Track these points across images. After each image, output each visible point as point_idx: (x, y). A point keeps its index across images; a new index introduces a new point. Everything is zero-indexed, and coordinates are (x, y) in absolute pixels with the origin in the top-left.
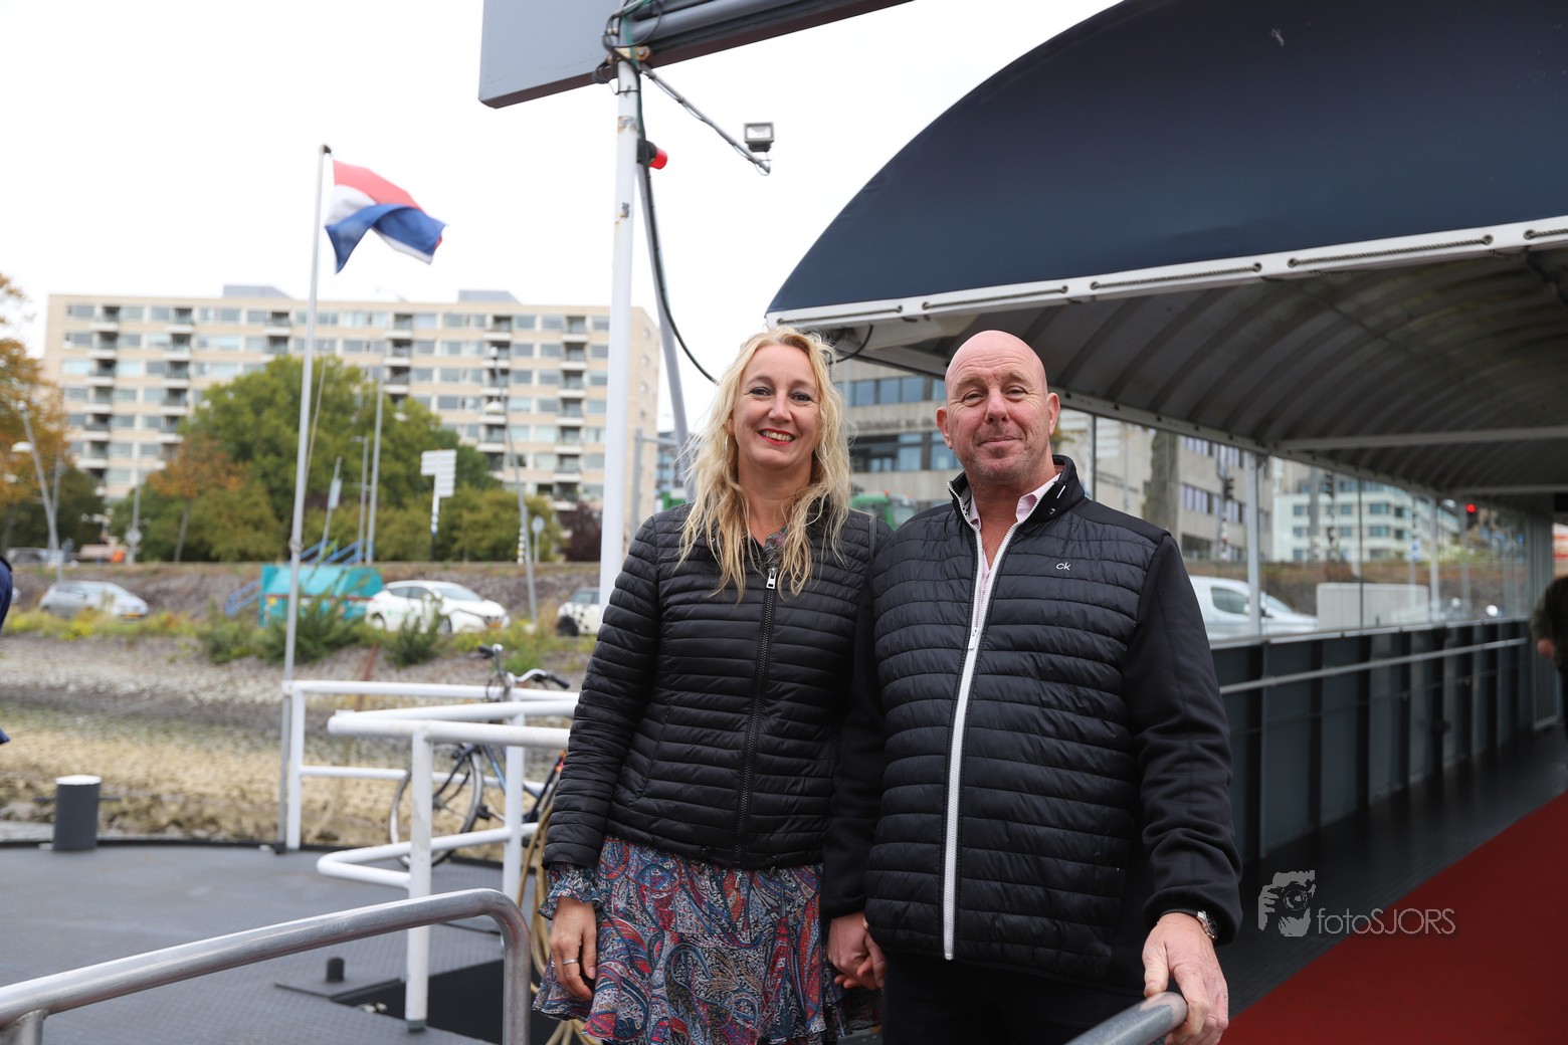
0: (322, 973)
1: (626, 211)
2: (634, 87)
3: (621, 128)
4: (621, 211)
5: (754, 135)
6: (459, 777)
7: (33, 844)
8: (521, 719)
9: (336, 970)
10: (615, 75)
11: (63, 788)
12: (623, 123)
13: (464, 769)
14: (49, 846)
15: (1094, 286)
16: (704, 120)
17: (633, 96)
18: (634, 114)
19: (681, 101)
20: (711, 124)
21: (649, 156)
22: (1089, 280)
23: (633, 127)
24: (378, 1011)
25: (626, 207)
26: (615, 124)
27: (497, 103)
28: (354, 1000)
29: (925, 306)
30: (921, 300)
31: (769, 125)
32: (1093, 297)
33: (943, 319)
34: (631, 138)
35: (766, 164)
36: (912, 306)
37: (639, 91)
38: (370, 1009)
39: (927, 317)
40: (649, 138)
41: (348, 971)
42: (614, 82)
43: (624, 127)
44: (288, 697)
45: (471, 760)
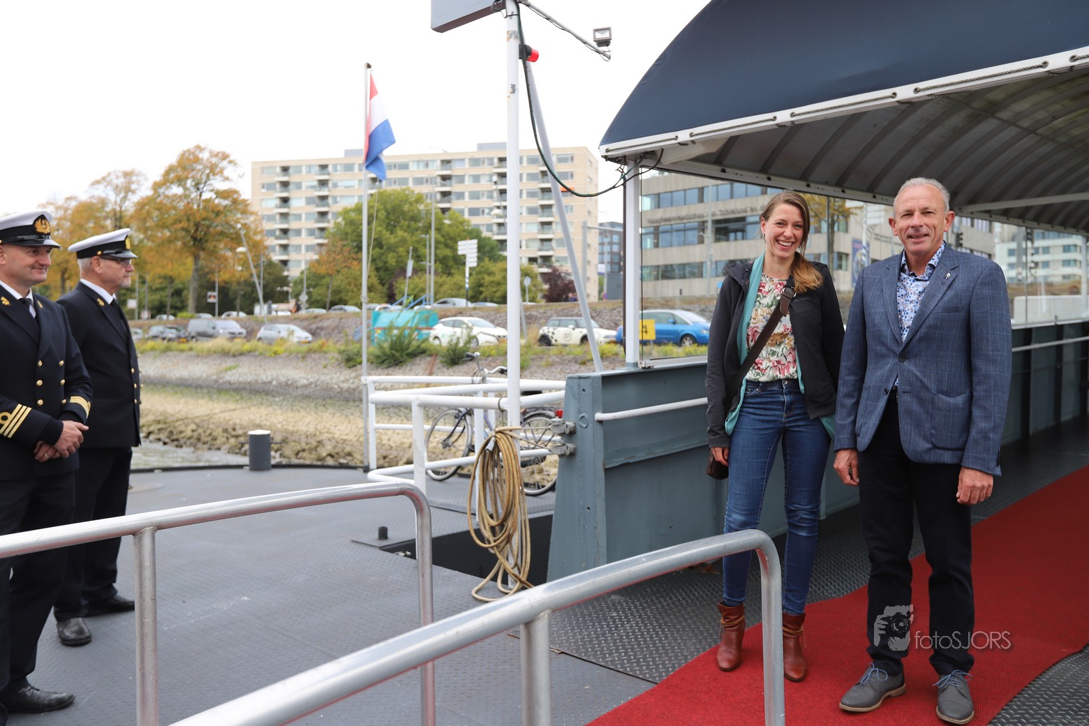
0: (376, 535)
1: (514, 89)
2: (516, 13)
3: (509, 38)
4: (511, 90)
5: (599, 36)
6: (459, 429)
7: (240, 467)
8: (481, 393)
9: (383, 533)
10: (504, 7)
11: (252, 436)
12: (510, 35)
13: (463, 423)
14: (248, 468)
15: (793, 115)
16: (564, 29)
17: (516, 17)
18: (516, 29)
19: (548, 19)
20: (569, 32)
21: (527, 54)
22: (789, 111)
23: (516, 37)
24: (406, 556)
25: (513, 87)
26: (506, 36)
27: (442, 29)
28: (393, 549)
29: (691, 135)
30: (688, 132)
31: (608, 29)
32: (792, 122)
33: (705, 142)
34: (515, 44)
35: (608, 53)
36: (684, 135)
37: (518, 15)
38: (402, 554)
39: (693, 142)
40: (527, 42)
41: (389, 534)
42: (504, 11)
43: (510, 38)
44: (366, 385)
45: (465, 419)
